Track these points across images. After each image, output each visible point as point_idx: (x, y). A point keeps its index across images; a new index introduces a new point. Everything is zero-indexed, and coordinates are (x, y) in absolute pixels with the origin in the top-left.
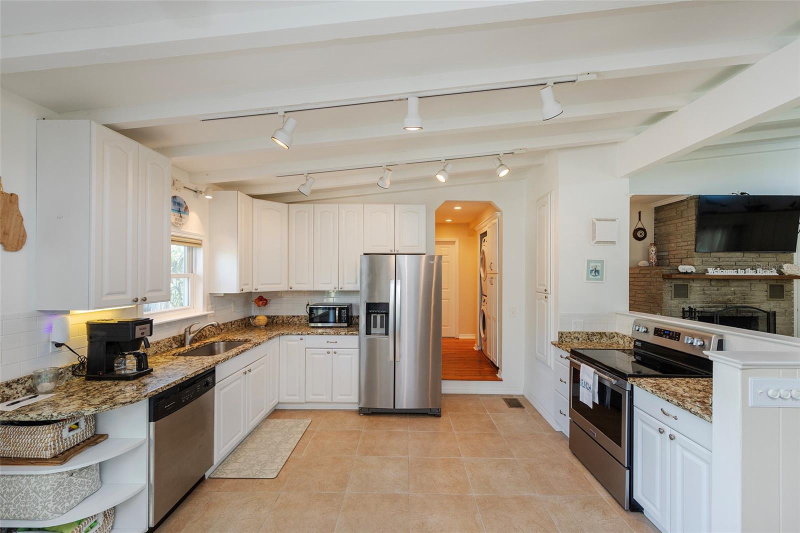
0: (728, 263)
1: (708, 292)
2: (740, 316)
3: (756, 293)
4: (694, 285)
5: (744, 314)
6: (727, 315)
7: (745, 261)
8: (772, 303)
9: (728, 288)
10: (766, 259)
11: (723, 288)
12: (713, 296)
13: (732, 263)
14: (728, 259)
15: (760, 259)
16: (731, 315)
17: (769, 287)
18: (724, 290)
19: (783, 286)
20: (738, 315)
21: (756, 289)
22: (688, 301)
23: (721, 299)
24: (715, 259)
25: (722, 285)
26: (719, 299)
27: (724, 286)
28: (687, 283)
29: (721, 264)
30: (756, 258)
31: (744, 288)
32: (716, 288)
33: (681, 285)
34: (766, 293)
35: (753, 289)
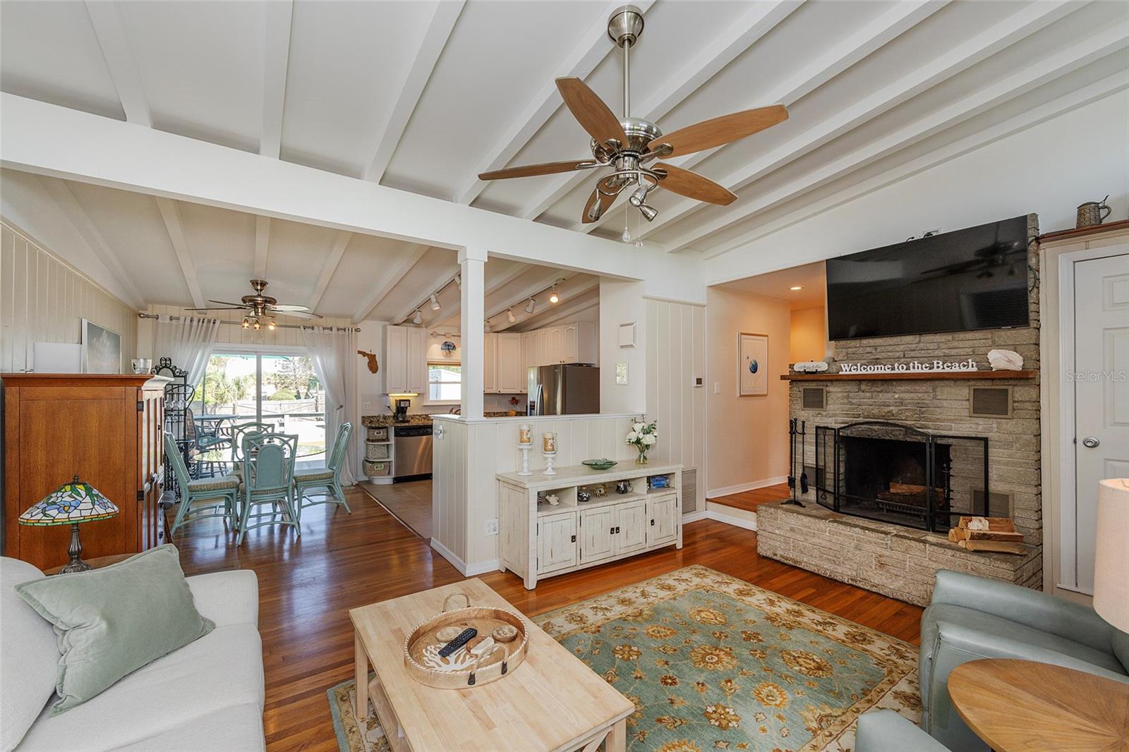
0: (890, 354)
1: (854, 401)
2: (911, 440)
3: (945, 404)
4: (830, 389)
5: (919, 438)
6: (888, 438)
7: (922, 350)
8: (980, 421)
9: (890, 395)
10: (968, 344)
11: (881, 395)
12: (863, 407)
13: (898, 354)
14: (890, 348)
15: (956, 344)
16: (893, 438)
17: (972, 393)
18: (883, 397)
19: (1007, 390)
20: (908, 440)
21: (944, 397)
22: (824, 413)
23: (876, 411)
24: (868, 350)
25: (879, 390)
26: (873, 412)
27: (881, 392)
28: (821, 387)
29: (877, 357)
30: (945, 343)
31: (920, 395)
32: (868, 395)
33: (814, 389)
34: (967, 403)
35: (939, 397)
